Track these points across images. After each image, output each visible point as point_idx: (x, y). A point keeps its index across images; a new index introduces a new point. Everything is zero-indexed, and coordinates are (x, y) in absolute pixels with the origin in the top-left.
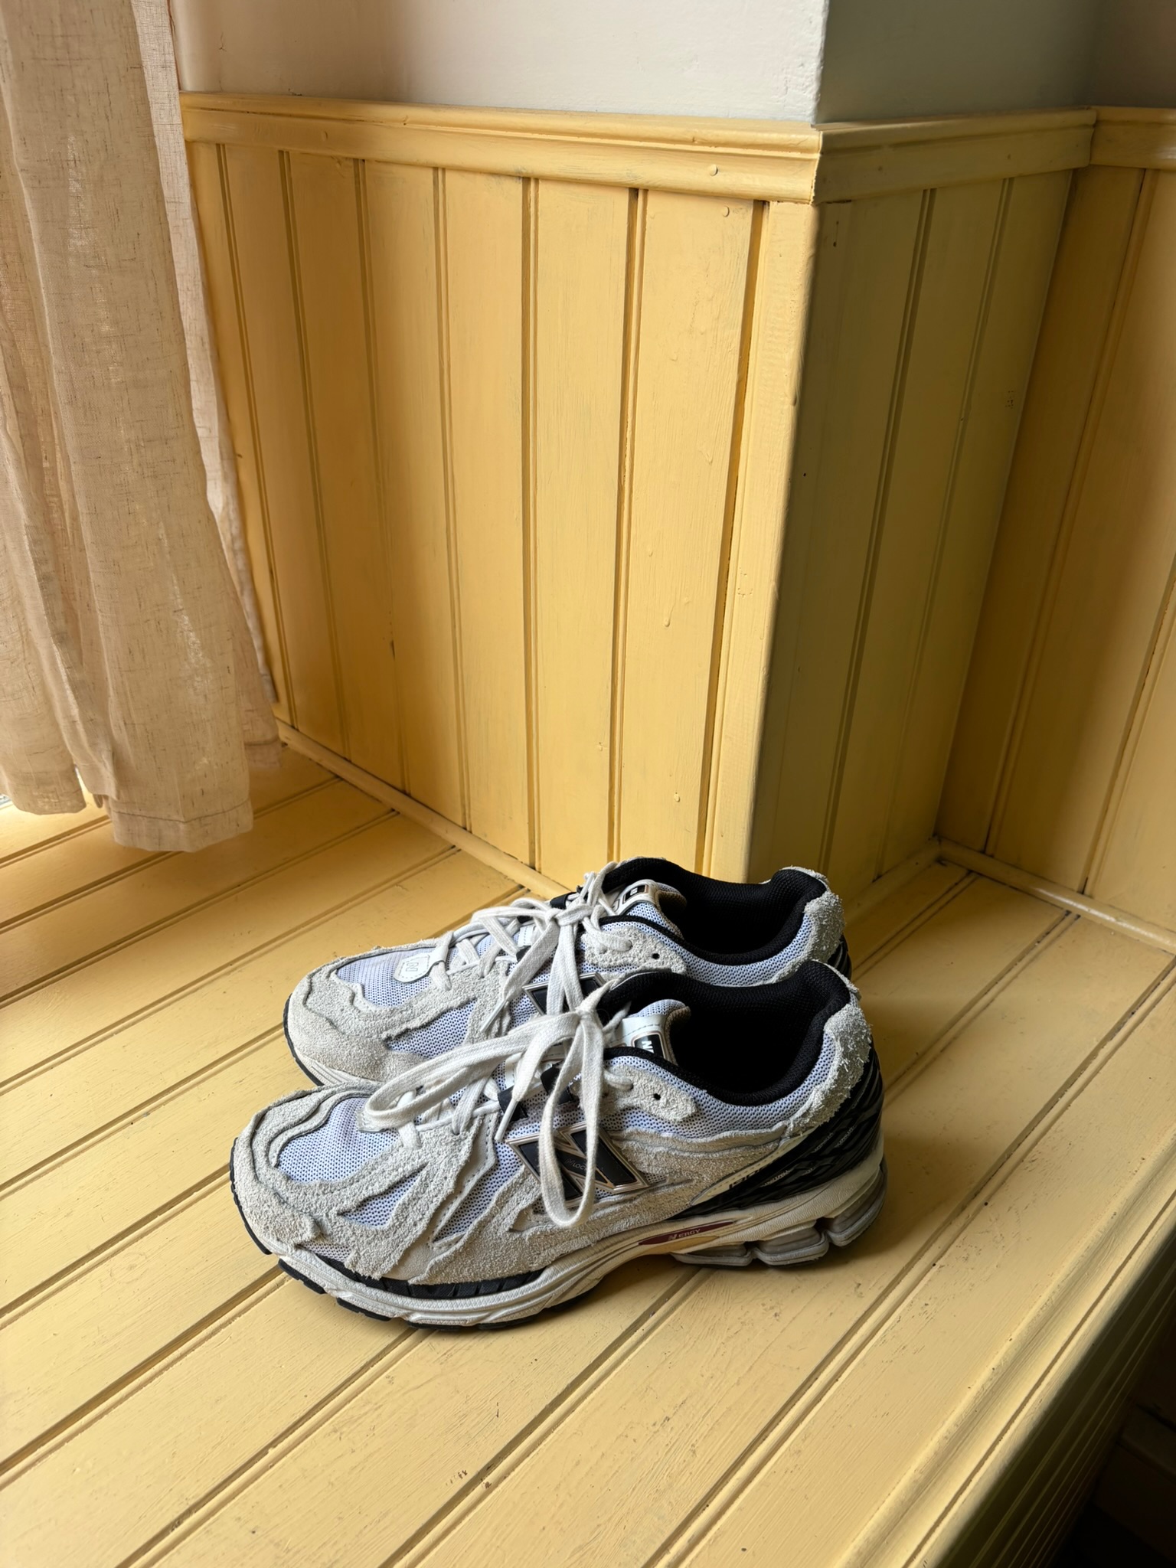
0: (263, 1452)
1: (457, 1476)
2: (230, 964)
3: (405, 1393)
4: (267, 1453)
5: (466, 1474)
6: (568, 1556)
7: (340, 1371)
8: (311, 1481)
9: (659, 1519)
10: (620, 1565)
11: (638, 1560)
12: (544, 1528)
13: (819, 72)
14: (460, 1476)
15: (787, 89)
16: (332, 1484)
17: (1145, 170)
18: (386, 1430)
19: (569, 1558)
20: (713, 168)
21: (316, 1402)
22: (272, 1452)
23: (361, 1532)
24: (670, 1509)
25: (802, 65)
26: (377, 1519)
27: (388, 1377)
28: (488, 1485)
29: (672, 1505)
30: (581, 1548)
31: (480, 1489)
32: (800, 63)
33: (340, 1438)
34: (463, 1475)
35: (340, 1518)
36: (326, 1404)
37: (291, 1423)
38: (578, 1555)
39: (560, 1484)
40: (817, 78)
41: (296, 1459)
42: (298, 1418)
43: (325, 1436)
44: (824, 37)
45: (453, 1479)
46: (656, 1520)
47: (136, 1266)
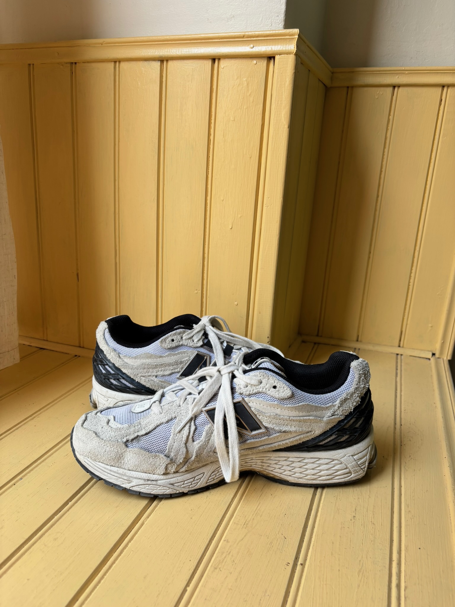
0: (185, 591)
1: (286, 566)
2: (31, 416)
3: (238, 544)
4: (187, 590)
5: (289, 564)
6: (357, 576)
7: (200, 546)
8: (219, 592)
9: (380, 550)
10: (380, 571)
11: (385, 567)
12: (339, 570)
13: (284, 18)
14: (287, 565)
15: (272, 25)
16: (231, 589)
17: (348, 87)
18: (240, 560)
19: (358, 576)
20: (252, 46)
21: (197, 561)
22: (189, 589)
23: (260, 603)
24: (382, 545)
25: (278, 16)
26: (263, 594)
27: (225, 541)
28: (301, 564)
29: (381, 544)
30: (360, 571)
31: (299, 568)
32: (277, 16)
33: (221, 570)
34: (288, 564)
35: (245, 601)
36: (202, 561)
37: (191, 573)
38: (361, 574)
39: (332, 553)
40: (283, 21)
41: (205, 586)
42: (193, 570)
43: (212, 572)
44: (286, 7)
45: (285, 567)
46: (380, 551)
47: (58, 538)
